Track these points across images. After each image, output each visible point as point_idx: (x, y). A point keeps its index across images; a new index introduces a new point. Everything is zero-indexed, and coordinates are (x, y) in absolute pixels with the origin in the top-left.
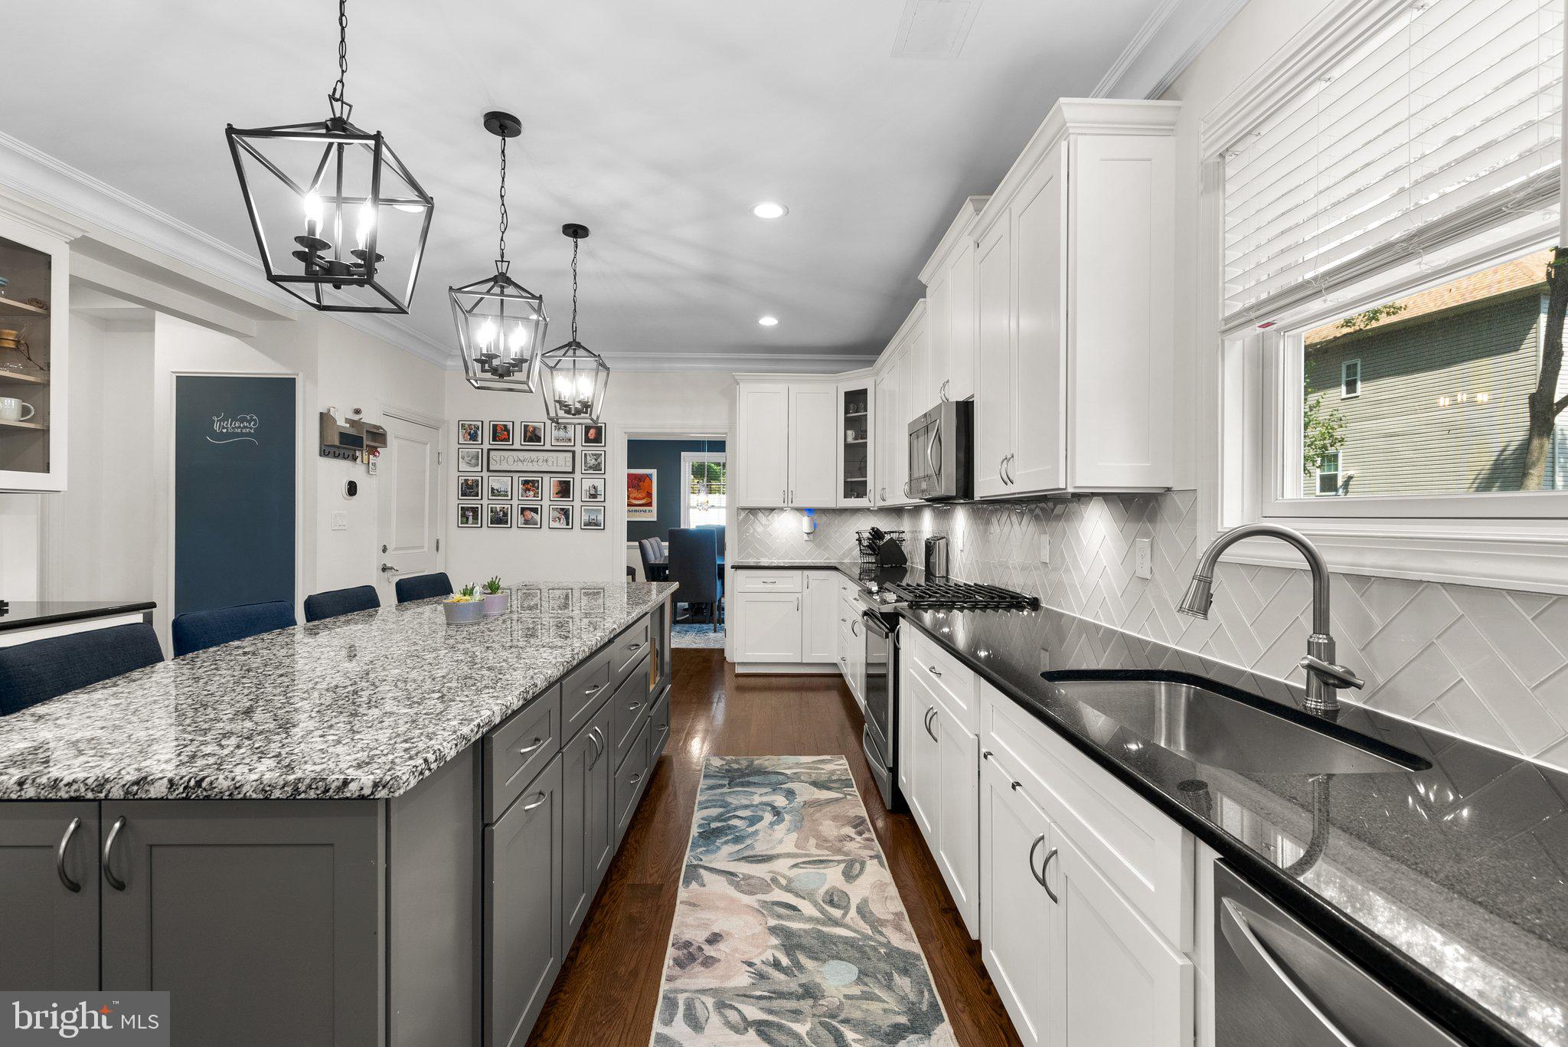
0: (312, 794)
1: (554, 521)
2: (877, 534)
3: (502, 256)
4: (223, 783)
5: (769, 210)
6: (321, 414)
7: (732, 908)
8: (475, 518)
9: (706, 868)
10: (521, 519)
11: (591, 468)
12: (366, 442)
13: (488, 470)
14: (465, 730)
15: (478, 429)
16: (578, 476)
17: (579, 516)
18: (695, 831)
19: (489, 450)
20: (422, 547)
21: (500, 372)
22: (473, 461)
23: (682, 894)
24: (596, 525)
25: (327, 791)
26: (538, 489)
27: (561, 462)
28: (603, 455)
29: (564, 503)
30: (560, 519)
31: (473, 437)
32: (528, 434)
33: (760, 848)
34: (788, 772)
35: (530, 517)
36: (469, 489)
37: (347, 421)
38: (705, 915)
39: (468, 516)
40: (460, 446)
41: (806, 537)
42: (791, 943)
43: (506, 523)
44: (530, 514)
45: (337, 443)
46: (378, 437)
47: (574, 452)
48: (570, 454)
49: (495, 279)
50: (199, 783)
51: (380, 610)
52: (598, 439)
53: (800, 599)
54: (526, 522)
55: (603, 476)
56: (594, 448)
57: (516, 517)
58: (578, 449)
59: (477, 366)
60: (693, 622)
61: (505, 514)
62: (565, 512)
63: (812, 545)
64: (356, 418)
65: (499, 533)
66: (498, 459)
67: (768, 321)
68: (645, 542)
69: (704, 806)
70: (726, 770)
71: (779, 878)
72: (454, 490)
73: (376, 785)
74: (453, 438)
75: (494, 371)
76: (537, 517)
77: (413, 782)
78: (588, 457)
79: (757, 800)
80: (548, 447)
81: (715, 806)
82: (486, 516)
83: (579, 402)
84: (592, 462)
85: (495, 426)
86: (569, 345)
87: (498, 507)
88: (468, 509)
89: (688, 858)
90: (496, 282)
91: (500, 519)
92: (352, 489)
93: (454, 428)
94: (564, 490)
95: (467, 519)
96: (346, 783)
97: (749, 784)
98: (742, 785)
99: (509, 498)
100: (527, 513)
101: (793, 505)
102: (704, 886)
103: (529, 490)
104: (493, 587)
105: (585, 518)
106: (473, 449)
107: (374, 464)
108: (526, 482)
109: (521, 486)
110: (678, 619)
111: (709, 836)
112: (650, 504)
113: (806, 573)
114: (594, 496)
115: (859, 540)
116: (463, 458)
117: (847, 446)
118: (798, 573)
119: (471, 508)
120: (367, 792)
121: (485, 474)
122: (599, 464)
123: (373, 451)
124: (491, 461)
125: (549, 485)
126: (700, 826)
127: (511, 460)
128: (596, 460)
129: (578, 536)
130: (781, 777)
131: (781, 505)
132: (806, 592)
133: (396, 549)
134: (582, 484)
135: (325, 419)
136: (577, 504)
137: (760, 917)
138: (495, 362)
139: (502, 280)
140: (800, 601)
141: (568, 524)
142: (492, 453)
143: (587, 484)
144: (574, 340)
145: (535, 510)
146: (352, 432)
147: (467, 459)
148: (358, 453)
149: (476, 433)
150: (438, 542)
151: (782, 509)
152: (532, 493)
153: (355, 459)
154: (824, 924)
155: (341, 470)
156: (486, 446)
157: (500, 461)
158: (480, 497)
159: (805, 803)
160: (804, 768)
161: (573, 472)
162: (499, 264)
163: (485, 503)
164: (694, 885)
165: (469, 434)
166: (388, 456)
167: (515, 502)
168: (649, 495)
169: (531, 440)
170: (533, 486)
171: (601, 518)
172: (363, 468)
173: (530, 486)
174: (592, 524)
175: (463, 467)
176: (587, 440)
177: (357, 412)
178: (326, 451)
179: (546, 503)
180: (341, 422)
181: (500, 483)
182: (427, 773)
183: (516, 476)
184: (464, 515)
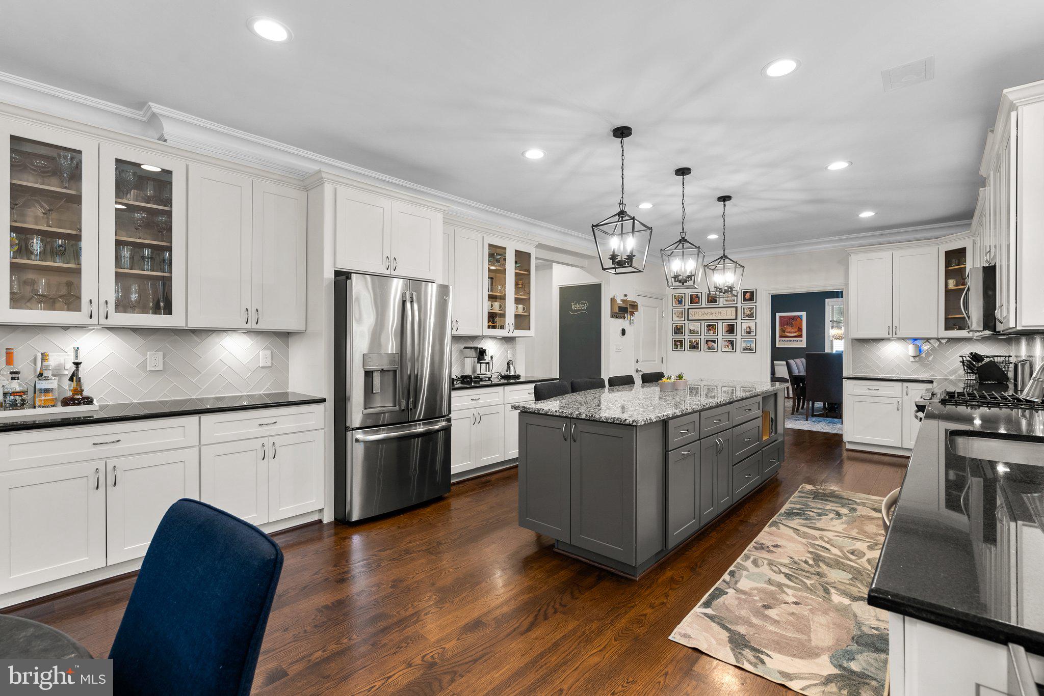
0: (618, 422)
1: (725, 347)
2: (976, 357)
3: (683, 230)
4: (597, 416)
5: (838, 166)
6: (611, 298)
7: (791, 539)
8: (681, 346)
9: (783, 524)
10: (706, 347)
11: (747, 316)
12: (629, 310)
13: (688, 320)
14: (659, 415)
15: (683, 297)
16: (739, 321)
17: (739, 345)
18: (783, 510)
19: (688, 309)
20: (655, 361)
21: (682, 281)
22: (680, 315)
23: (766, 529)
24: (750, 350)
25: (621, 421)
26: (715, 329)
27: (729, 313)
28: (755, 308)
29: (730, 337)
30: (728, 346)
31: (680, 302)
32: (710, 298)
33: (818, 525)
34: (858, 501)
35: (711, 345)
36: (678, 330)
37: (622, 300)
38: (775, 538)
39: (678, 344)
40: (673, 308)
41: (912, 359)
42: (817, 559)
43: (698, 348)
44: (711, 344)
45: (617, 312)
46: (634, 306)
47: (736, 308)
48: (734, 309)
49: (680, 241)
50: (592, 416)
51: (635, 385)
52: (751, 299)
53: (900, 402)
54: (709, 348)
55: (755, 321)
56: (749, 304)
57: (703, 345)
58: (739, 305)
59: (673, 279)
60: (827, 417)
61: (697, 344)
62: (732, 342)
63: (917, 365)
64: (625, 298)
65: (694, 354)
66: (693, 314)
67: (867, 215)
68: (791, 361)
69: (791, 503)
70: (814, 492)
71: (824, 537)
72: (670, 331)
73: (633, 421)
74: (670, 303)
75: (680, 282)
76: (715, 345)
77: (643, 423)
78: (745, 310)
79: (828, 507)
80: (721, 305)
81: (799, 504)
82: (687, 345)
83: (726, 286)
84: (747, 312)
85: (691, 296)
86: (721, 258)
87: (693, 339)
88: (677, 341)
89: (775, 518)
90: (680, 242)
91: (694, 346)
92: (624, 332)
93: (670, 298)
94: (731, 329)
95: (677, 346)
96: (626, 420)
97: (827, 500)
98: (822, 500)
99: (699, 335)
100: (709, 343)
101: (897, 336)
102: (779, 529)
103: (710, 330)
104: (680, 377)
105: (744, 345)
106: (680, 309)
107: (633, 320)
108: (709, 326)
109: (706, 328)
110: (815, 414)
111: (790, 514)
112: (801, 336)
113: (905, 384)
114: (749, 333)
115: (963, 362)
116: (675, 314)
117: (948, 292)
118: (900, 384)
119: (679, 340)
120: (631, 423)
121: (686, 322)
122: (752, 313)
123: (632, 313)
124: (690, 314)
125: (722, 327)
126: (787, 510)
127: (700, 313)
128: (750, 311)
129: (739, 356)
130: (850, 502)
131: (887, 336)
132: (905, 397)
133: (642, 361)
134: (742, 326)
135: (613, 300)
136: (739, 337)
137: (805, 547)
138: (680, 278)
139: (683, 240)
140: (901, 405)
141: (733, 349)
142: (690, 310)
143: (745, 325)
144: (724, 255)
145: (714, 342)
146: (624, 305)
147: (677, 314)
148: (626, 315)
149: (682, 300)
150: (662, 359)
151: (888, 339)
152: (712, 332)
153: (625, 318)
154: (842, 558)
155: (619, 324)
156: (687, 307)
157: (694, 315)
158: (684, 335)
159: (861, 515)
160: (871, 501)
161: (736, 319)
162: (682, 234)
163: (687, 338)
164: (774, 528)
165: (678, 301)
166: (639, 315)
167: (703, 337)
168: (800, 330)
169: (711, 302)
170: (713, 328)
171: (753, 346)
172: (628, 322)
173: (711, 327)
174: (748, 349)
175: (675, 319)
176: (745, 300)
177: (626, 296)
178: (614, 315)
179: (720, 337)
180: (619, 302)
181: (694, 326)
182: (647, 422)
183: (703, 322)
184: (675, 344)
